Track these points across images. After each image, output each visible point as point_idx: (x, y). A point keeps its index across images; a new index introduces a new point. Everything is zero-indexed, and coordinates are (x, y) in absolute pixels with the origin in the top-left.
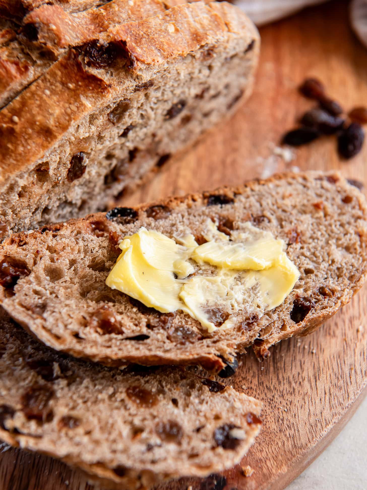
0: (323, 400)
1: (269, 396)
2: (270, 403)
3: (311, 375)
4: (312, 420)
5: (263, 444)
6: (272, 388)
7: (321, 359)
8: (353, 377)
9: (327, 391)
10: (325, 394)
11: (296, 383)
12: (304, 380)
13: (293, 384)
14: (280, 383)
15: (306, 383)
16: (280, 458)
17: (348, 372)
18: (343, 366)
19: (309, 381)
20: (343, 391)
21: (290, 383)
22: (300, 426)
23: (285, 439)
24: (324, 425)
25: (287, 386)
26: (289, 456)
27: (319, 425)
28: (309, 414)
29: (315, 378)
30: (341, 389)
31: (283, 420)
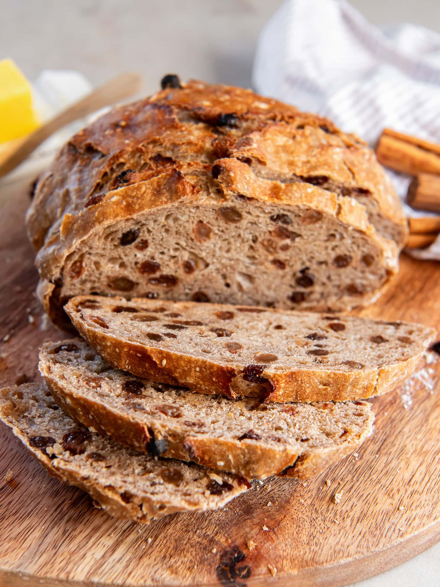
0: (355, 538)
1: (314, 516)
2: (311, 521)
3: (357, 515)
4: (338, 548)
5: (289, 546)
6: (319, 512)
7: (371, 509)
8: (389, 534)
9: (362, 534)
10: (360, 534)
11: (340, 516)
12: (348, 517)
13: (338, 517)
14: (328, 511)
15: (348, 521)
16: (296, 562)
17: (387, 528)
18: (386, 522)
19: (352, 520)
20: (375, 539)
21: (336, 514)
22: (325, 548)
23: (308, 551)
24: (346, 555)
25: (332, 515)
26: (305, 564)
27: (341, 554)
28: (338, 543)
29: (358, 521)
30: (375, 536)
31: (314, 537)
